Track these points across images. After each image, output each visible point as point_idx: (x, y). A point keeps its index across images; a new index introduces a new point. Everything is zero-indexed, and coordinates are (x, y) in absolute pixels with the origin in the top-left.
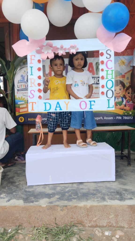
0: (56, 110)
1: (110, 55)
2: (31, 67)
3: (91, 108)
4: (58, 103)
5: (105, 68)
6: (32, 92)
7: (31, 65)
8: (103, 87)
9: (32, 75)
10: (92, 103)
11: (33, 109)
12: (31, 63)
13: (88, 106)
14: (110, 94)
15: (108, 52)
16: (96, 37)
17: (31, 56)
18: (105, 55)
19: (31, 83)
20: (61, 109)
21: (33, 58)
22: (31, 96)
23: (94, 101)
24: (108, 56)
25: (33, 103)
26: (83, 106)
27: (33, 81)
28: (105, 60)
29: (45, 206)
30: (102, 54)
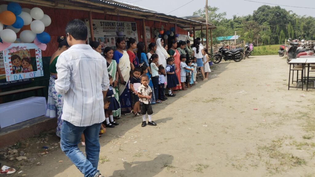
0: (19, 79)
1: (40, 51)
2: (5, 57)
3: (34, 76)
4: (20, 75)
5: (39, 57)
6: (7, 70)
7: (5, 56)
8: (38, 66)
9: (6, 61)
10: (35, 73)
11: (9, 80)
12: (5, 55)
13: (33, 75)
14: (41, 69)
15: (39, 50)
16: (33, 42)
17: (5, 51)
18: (38, 51)
19: (6, 66)
20: (22, 78)
21: (6, 52)
22: (7, 73)
23: (36, 73)
24: (39, 52)
25: (8, 76)
26: (31, 76)
27: (7, 65)
28: (38, 53)
29: (29, 127)
30: (37, 51)
